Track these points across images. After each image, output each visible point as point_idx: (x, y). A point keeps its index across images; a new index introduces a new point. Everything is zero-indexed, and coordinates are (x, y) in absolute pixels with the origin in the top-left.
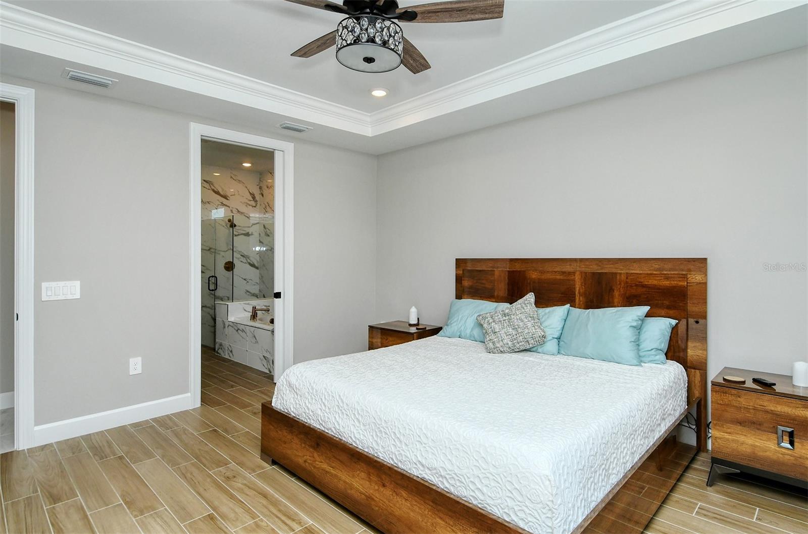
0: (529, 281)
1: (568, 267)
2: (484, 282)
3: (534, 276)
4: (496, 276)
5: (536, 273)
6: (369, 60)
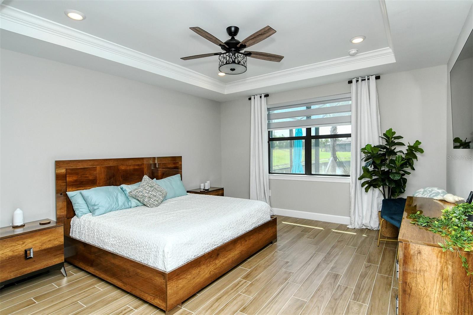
0: (120, 171)
1: (139, 162)
2: (87, 176)
3: (123, 168)
4: (97, 171)
5: (124, 167)
6: (233, 70)
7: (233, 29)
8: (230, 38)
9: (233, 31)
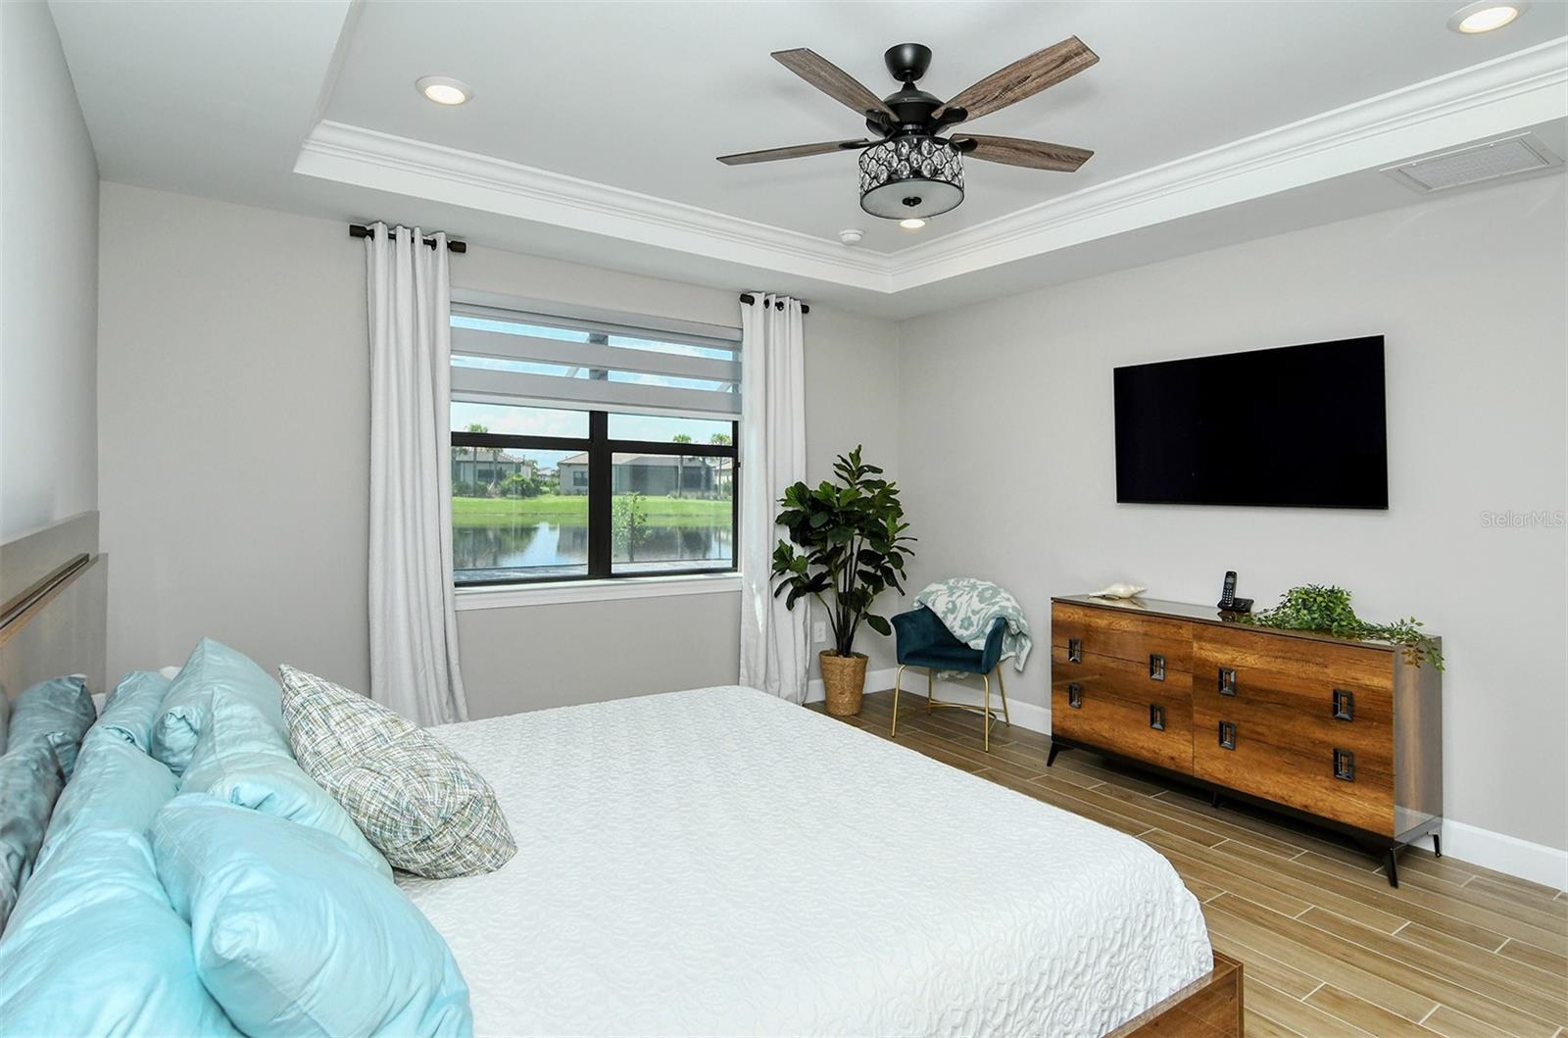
6: (912, 202)
7: (908, 55)
8: (898, 87)
9: (909, 64)
